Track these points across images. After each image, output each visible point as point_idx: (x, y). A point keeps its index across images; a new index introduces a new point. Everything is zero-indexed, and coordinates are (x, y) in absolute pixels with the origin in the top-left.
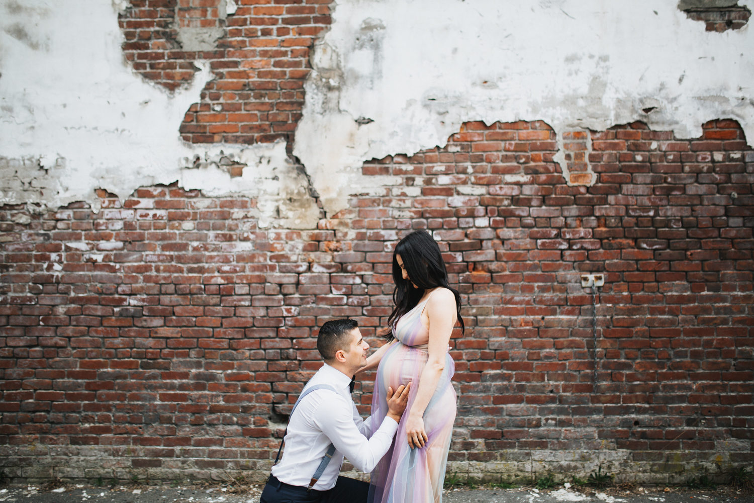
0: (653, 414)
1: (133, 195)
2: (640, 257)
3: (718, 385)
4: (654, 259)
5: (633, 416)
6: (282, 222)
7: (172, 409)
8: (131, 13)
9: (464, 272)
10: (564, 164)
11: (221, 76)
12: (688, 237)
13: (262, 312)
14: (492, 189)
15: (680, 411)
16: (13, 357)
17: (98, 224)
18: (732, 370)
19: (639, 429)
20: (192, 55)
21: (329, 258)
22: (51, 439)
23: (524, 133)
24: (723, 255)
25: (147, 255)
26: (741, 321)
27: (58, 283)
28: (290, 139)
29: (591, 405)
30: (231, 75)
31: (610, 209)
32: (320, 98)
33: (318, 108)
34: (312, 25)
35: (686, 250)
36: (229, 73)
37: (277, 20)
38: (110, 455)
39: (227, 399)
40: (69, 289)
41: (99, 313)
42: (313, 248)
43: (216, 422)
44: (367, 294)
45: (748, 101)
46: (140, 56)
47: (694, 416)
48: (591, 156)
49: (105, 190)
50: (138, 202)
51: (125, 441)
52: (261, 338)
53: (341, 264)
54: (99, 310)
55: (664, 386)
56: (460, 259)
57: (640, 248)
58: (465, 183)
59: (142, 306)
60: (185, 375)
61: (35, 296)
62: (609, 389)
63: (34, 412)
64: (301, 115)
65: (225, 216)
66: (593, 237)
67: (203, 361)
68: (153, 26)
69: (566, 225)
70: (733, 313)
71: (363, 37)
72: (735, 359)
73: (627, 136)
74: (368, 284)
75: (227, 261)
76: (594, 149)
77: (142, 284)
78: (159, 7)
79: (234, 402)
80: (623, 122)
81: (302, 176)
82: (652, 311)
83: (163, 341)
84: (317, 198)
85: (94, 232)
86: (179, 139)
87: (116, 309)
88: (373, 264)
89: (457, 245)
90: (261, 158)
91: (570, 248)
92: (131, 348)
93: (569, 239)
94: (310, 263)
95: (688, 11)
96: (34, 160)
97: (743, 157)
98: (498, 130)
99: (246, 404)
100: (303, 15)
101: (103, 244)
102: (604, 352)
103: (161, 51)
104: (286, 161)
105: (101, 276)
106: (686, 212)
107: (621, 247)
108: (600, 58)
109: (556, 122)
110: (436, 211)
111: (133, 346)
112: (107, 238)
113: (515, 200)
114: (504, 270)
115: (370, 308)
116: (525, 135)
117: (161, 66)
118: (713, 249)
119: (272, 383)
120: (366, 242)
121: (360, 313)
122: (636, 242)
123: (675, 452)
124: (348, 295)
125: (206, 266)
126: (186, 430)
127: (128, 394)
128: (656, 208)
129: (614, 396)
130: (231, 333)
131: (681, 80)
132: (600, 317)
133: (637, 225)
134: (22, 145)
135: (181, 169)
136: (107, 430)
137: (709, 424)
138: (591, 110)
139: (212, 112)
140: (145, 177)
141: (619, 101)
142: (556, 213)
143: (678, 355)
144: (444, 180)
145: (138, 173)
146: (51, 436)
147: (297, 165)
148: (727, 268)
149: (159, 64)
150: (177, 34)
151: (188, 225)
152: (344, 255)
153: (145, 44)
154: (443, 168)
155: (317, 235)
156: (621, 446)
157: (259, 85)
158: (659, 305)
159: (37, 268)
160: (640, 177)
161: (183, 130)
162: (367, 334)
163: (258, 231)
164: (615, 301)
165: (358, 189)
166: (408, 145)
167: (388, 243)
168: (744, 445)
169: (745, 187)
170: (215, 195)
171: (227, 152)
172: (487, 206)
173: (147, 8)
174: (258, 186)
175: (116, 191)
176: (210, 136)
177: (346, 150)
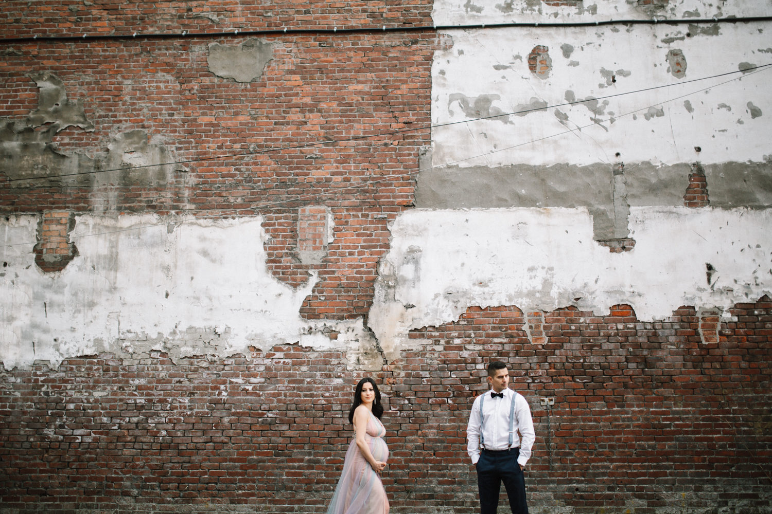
0: (587, 484)
1: (271, 350)
2: (575, 387)
3: (626, 465)
4: (584, 388)
5: (575, 485)
6: (361, 367)
7: (293, 481)
8: (271, 242)
9: (470, 396)
10: (528, 332)
11: (325, 279)
12: (604, 375)
14: (486, 347)
15: (603, 482)
16: (196, 449)
17: (250, 368)
18: (634, 456)
19: (579, 493)
20: (307, 267)
21: (389, 388)
22: (218, 501)
23: (504, 313)
24: (626, 386)
25: (279, 387)
26: (639, 426)
27: (225, 403)
28: (365, 317)
29: (549, 478)
30: (331, 279)
31: (557, 358)
32: (383, 292)
33: (382, 299)
34: (378, 249)
35: (603, 383)
36: (329, 277)
37: (358, 246)
38: (254, 510)
39: (327, 475)
40: (231, 407)
41: (249, 422)
42: (380, 382)
43: (320, 489)
44: (412, 410)
45: (637, 294)
46: (277, 267)
47: (612, 485)
48: (544, 327)
49: (255, 347)
50: (274, 354)
51: (264, 502)
52: (348, 437)
53: (396, 392)
54: (249, 420)
55: (593, 466)
56: (468, 389)
57: (575, 381)
58: (470, 343)
59: (276, 418)
60: (302, 460)
61: (210, 411)
62: (560, 468)
63: (207, 483)
64: (372, 303)
65: (326, 363)
66: (547, 375)
67: (312, 451)
68: (284, 250)
69: (531, 368)
70: (633, 421)
71: (409, 257)
72: (636, 450)
73: (566, 314)
74: (412, 404)
75: (327, 390)
76: (546, 323)
77: (276, 404)
78: (287, 238)
79: (331, 477)
80: (563, 306)
81: (372, 339)
82: (584, 420)
83: (289, 439)
84: (382, 352)
85: (247, 372)
86: (299, 317)
87: (260, 420)
88: (416, 392)
89: (465, 380)
90: (348, 328)
91: (533, 382)
92: (269, 444)
93: (533, 377)
95: (599, 241)
96: (212, 329)
97: (635, 326)
98: (489, 312)
100: (373, 244)
101: (253, 380)
102: (556, 445)
103: (289, 264)
104: (363, 330)
105: (251, 399)
106: (602, 360)
107: (564, 381)
108: (548, 268)
109: (523, 307)
110: (453, 360)
111: (270, 442)
112: (255, 376)
113: (500, 353)
115: (414, 418)
116: (505, 315)
117: (289, 273)
118: (620, 382)
120: (412, 378)
121: (408, 421)
122: (573, 378)
123: (601, 507)
124: (401, 411)
125: (315, 393)
126: (302, 495)
127: (266, 472)
128: (584, 358)
129: (562, 473)
130: (329, 434)
131: (596, 281)
132: (553, 424)
134: (205, 320)
135: (301, 335)
136: (253, 495)
137: (621, 490)
138: (543, 299)
139: (319, 301)
140: (279, 339)
141: (560, 294)
142: (525, 361)
143: (601, 447)
144: (457, 341)
146: (218, 499)
147: (370, 333)
148: (628, 393)
149: (288, 272)
150: (298, 254)
151: (304, 368)
152: (398, 387)
153: (279, 260)
154: (457, 334)
155: (382, 374)
156: (568, 504)
157: (347, 285)
158: (588, 416)
159: (212, 394)
160: (574, 339)
161: (301, 311)
162: (412, 434)
163: (346, 372)
164: (562, 414)
165: (406, 347)
166: (436, 321)
167: (425, 379)
168: (643, 503)
169: (637, 345)
170: (321, 350)
171: (328, 324)
172: (483, 357)
173: (280, 239)
174: (347, 345)
175: (261, 348)
176: (318, 315)
177: (399, 324)
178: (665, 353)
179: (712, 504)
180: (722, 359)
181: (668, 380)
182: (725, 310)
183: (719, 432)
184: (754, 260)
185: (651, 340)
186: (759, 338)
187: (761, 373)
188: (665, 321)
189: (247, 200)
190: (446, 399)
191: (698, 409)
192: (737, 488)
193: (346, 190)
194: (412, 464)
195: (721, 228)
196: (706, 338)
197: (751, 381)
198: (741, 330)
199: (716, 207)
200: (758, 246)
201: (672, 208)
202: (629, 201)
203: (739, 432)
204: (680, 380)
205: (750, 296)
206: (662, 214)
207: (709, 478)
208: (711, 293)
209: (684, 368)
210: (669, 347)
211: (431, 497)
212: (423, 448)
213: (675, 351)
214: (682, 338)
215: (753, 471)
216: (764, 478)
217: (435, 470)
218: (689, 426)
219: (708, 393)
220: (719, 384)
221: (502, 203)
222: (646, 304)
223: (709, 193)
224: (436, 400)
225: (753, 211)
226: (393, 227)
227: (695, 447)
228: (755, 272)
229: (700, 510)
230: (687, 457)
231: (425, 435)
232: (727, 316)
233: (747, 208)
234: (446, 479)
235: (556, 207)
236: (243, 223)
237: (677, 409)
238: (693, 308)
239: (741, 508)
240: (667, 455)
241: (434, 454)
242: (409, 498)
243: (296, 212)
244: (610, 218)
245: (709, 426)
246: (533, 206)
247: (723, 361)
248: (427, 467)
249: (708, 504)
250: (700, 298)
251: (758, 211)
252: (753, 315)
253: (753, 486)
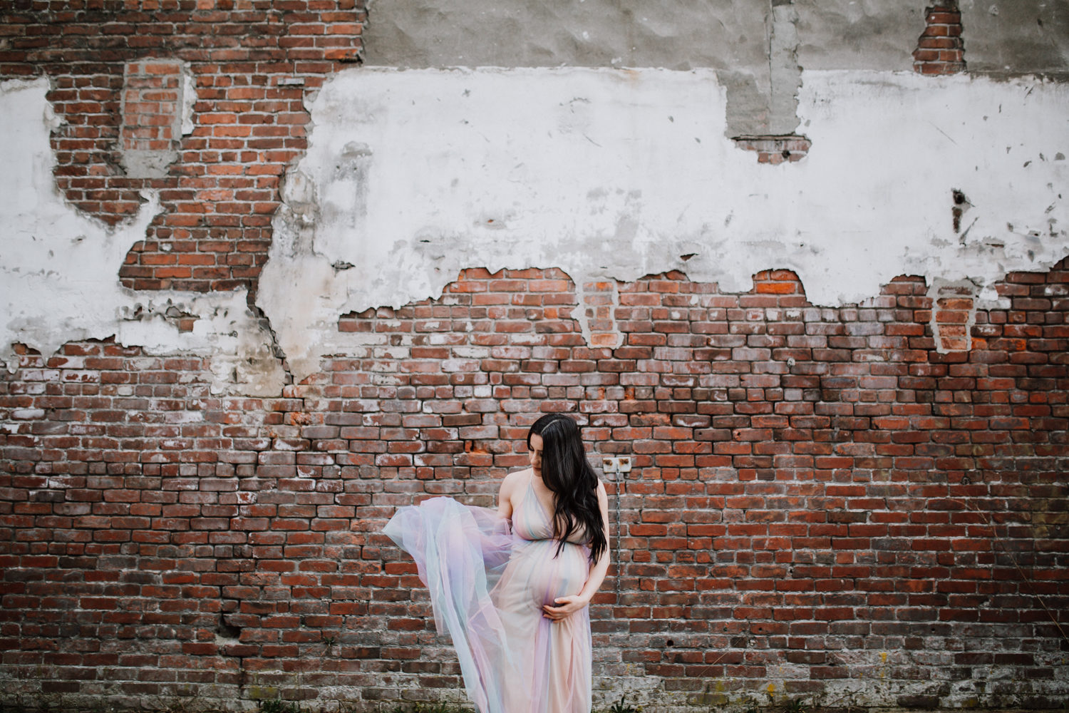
0: (691, 632)
1: (59, 352)
2: (676, 437)
3: (771, 596)
4: (694, 439)
5: (665, 634)
6: (240, 388)
7: (96, 618)
8: (66, 131)
9: (459, 452)
10: (583, 322)
11: (172, 209)
12: (735, 412)
13: (212, 498)
14: (497, 351)
15: (724, 629)
17: (15, 387)
18: (789, 578)
19: (673, 651)
20: (138, 183)
21: (295, 433)
23: (536, 283)
24: (778, 435)
25: (73, 426)
26: (800, 517)
28: (252, 286)
29: (613, 619)
30: (185, 208)
32: (290, 237)
33: (288, 250)
34: (284, 149)
35: (733, 428)
36: (182, 205)
37: (242, 143)
38: (15, 676)
39: (165, 607)
41: (10, 497)
42: (276, 420)
43: (149, 635)
44: (340, 477)
45: (809, 248)
46: (75, 183)
47: (742, 635)
48: (617, 312)
49: (25, 345)
50: (66, 361)
51: (35, 659)
52: (210, 531)
53: (311, 440)
54: (11, 494)
55: (705, 597)
56: (455, 436)
57: (676, 425)
58: (463, 343)
59: (64, 489)
60: (115, 576)
62: (637, 599)
64: (267, 258)
65: (170, 379)
66: (619, 411)
67: (137, 558)
68: (92, 147)
69: (587, 397)
70: (789, 507)
71: (345, 165)
72: (793, 564)
73: (662, 288)
75: (171, 434)
76: (621, 304)
77: (65, 462)
78: (99, 124)
79: (174, 610)
80: (657, 271)
81: (266, 332)
82: (691, 503)
83: (89, 533)
84: (282, 359)
85: (9, 396)
86: (118, 285)
87: (32, 493)
88: (349, 440)
89: (451, 419)
90: (216, 310)
91: (590, 425)
92: (49, 542)
93: (589, 414)
94: (272, 438)
95: (737, 139)
97: (803, 316)
98: (505, 279)
99: (188, 612)
100: (274, 138)
101: (20, 412)
102: (631, 553)
103: (100, 177)
104: (247, 313)
105: (15, 450)
106: (733, 381)
107: (652, 425)
108: (631, 194)
109: (575, 270)
110: (427, 377)
111: (51, 537)
112: (25, 404)
113: (524, 365)
114: (508, 450)
115: (343, 494)
116: (537, 286)
117: (100, 195)
118: (766, 428)
119: (221, 587)
120: (342, 413)
121: (331, 501)
122: (671, 418)
123: (717, 679)
124: (317, 479)
125: (146, 440)
126: (113, 645)
127: (42, 599)
128: (697, 376)
129: (642, 609)
130: (173, 524)
131: (727, 221)
132: (627, 511)
133: (672, 396)
135: (119, 321)
136: (14, 645)
137: (760, 644)
138: (618, 256)
139: (160, 252)
140: (75, 330)
141: (652, 245)
142: (574, 382)
143: (722, 558)
144: (437, 339)
145: (67, 325)
147: (260, 319)
148: (783, 450)
149: (98, 192)
150: (121, 157)
151: (125, 390)
152: (314, 430)
153: (81, 169)
154: (436, 325)
155: (281, 404)
156: (651, 671)
157: (218, 220)
158: (699, 496)
160: (677, 339)
161: (123, 273)
162: (339, 527)
163: (210, 398)
164: (644, 491)
165: (332, 348)
166: (395, 296)
167: (368, 416)
168: (802, 672)
169: (805, 352)
170: (159, 353)
171: (176, 302)
172: (489, 372)
173: (85, 125)
174: (212, 343)
175: (38, 346)
176: (156, 282)
177: (319, 301)
178: (860, 371)
179: (941, 675)
180: (974, 384)
181: (863, 426)
182: (985, 284)
183: (960, 531)
184: (1050, 185)
185: (833, 343)
186: (1052, 344)
187: (1052, 414)
188: (865, 305)
189: (18, 44)
190: (410, 457)
191: (922, 484)
192: (991, 642)
193: (223, 27)
194: (338, 587)
195: (985, 118)
196: (944, 341)
197: (1030, 430)
198: (1017, 327)
199: (978, 74)
200: (1060, 157)
201: (888, 75)
202: (801, 60)
203: (1002, 532)
204: (888, 425)
205: (1038, 258)
206: (867, 86)
207: (936, 622)
208: (960, 250)
209: (898, 400)
210: (870, 357)
211: (374, 653)
212: (361, 555)
213: (881, 367)
214: (897, 341)
215: (1025, 610)
216: (1046, 623)
217: (384, 599)
218: (903, 519)
219: (942, 452)
220: (966, 433)
221: (541, 57)
222: (827, 270)
223: (965, 46)
224: (389, 459)
225: (1052, 85)
226: (315, 104)
227: (912, 560)
228: (1050, 209)
229: (914, 686)
230: (894, 580)
231: (364, 529)
232: (989, 298)
233: (1041, 78)
234: (406, 617)
235: (652, 69)
236: (9, 91)
237: (880, 483)
238: (923, 279)
239: (997, 683)
240: (854, 576)
241: (383, 568)
242: (329, 654)
243: (119, 70)
244: (761, 92)
245: (943, 518)
246: (604, 65)
247: (976, 389)
248: (368, 594)
249: (932, 674)
250: (937, 259)
251: (1063, 85)
252: (1039, 295)
253: (1022, 639)
